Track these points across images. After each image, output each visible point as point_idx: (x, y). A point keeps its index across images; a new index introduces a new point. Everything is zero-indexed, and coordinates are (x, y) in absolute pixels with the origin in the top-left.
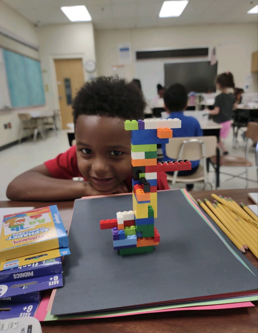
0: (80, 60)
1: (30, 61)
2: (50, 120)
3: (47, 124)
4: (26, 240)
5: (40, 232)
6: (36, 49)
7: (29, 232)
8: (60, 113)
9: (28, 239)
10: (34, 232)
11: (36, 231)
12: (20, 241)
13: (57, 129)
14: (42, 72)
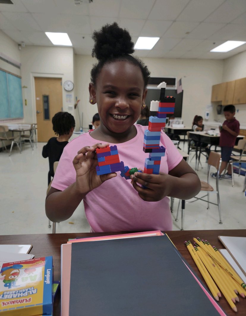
0: (60, 79)
1: (11, 77)
2: (27, 133)
3: (23, 136)
4: (14, 302)
5: (29, 294)
6: (18, 67)
7: (19, 292)
8: (36, 126)
9: (16, 301)
10: (24, 293)
11: (25, 292)
12: (8, 303)
13: (32, 141)
14: (22, 88)
